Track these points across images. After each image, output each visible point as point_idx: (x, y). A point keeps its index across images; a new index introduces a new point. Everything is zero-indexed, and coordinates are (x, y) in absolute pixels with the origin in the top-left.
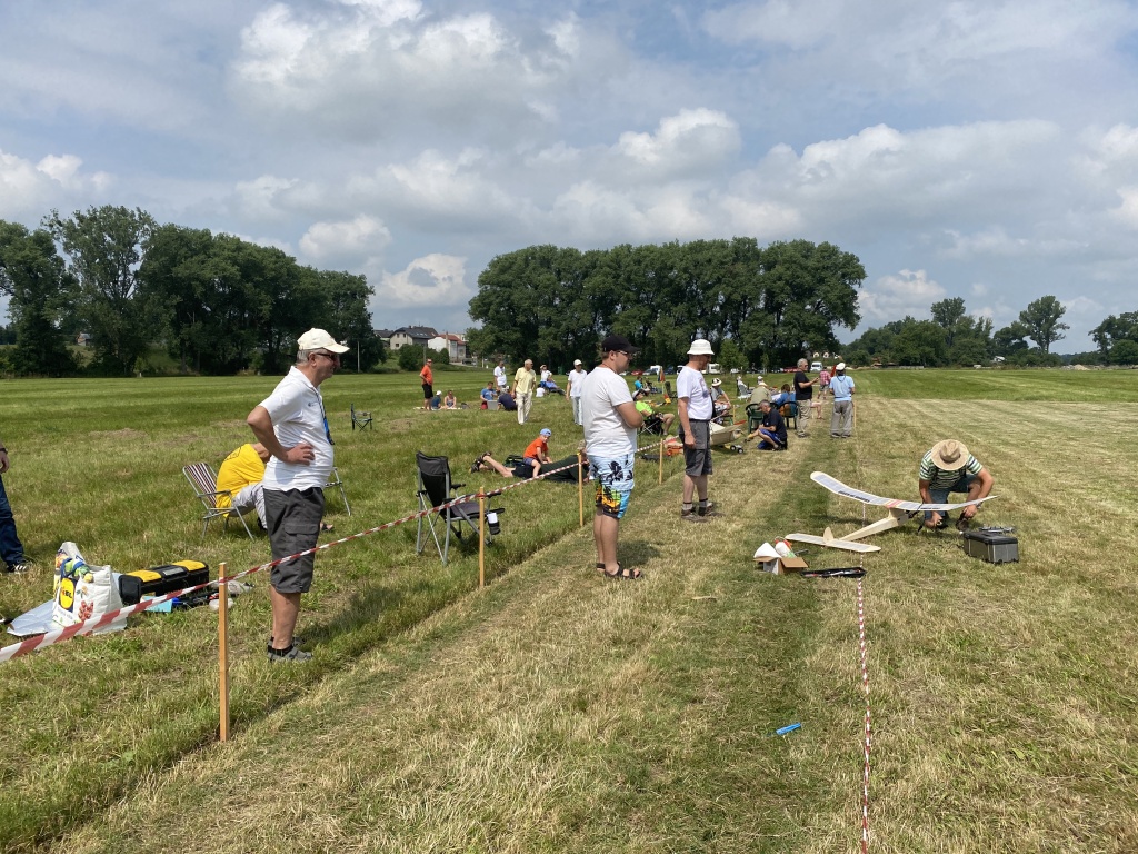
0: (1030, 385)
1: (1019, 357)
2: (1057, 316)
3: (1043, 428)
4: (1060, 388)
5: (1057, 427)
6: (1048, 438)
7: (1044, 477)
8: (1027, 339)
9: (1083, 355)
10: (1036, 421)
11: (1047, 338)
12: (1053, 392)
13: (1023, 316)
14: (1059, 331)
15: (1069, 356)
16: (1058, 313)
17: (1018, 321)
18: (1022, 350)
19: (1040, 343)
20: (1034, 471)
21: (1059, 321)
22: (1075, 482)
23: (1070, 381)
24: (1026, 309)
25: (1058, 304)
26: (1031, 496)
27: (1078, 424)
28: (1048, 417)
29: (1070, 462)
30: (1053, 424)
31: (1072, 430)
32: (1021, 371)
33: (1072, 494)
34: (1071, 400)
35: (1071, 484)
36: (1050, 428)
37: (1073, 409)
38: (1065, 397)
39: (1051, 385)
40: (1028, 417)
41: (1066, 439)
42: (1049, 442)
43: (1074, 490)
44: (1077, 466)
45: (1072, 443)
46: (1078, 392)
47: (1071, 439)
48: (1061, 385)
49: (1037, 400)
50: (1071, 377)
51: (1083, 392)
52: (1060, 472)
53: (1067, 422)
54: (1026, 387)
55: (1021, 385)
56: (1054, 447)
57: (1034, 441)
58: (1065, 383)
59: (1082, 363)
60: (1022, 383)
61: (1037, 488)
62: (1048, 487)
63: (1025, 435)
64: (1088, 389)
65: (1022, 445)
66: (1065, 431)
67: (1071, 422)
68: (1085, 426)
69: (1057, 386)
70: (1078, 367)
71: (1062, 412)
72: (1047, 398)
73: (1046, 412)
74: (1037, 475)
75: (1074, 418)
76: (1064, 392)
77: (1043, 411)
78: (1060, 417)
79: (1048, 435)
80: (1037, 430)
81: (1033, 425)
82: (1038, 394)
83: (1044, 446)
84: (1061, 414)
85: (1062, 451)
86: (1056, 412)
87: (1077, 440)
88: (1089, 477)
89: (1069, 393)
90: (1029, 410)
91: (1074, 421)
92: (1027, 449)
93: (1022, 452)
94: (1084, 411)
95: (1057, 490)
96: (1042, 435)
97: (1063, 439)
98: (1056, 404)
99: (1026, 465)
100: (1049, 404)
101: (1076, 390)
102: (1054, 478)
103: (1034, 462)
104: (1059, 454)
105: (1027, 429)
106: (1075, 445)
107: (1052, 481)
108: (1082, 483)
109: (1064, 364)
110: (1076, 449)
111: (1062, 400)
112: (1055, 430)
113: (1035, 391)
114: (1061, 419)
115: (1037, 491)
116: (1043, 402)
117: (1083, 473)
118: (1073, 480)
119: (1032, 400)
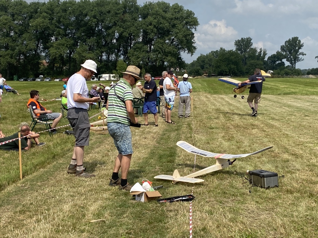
0: (286, 86)
1: (281, 70)
2: (300, 48)
3: (292, 110)
4: (301, 88)
5: (299, 109)
6: (295, 115)
7: (292, 137)
8: (284, 60)
9: (313, 70)
10: (289, 106)
11: (295, 60)
12: (298, 90)
13: (282, 48)
14: (300, 56)
15: (306, 70)
16: (300, 46)
17: (280, 51)
18: (282, 67)
19: (291, 63)
20: (287, 134)
21: (300, 51)
22: (308, 140)
23: (306, 84)
24: (284, 44)
25: (300, 41)
26: (285, 148)
27: (310, 107)
28: (295, 104)
29: (306, 128)
30: (297, 108)
31: (307, 111)
32: (281, 79)
33: (306, 147)
34: (307, 94)
35: (306, 141)
36: (296, 110)
37: (307, 99)
38: (304, 93)
39: (296, 86)
40: (285, 104)
41: (304, 116)
42: (295, 118)
43: (308, 144)
44: (309, 131)
45: (307, 118)
46: (310, 90)
47: (306, 116)
48: (302, 86)
49: (289, 94)
50: (307, 82)
51: (313, 90)
52: (300, 134)
53: (305, 106)
54: (284, 87)
55: (281, 86)
56: (298, 120)
57: (287, 117)
58: (304, 85)
59: (312, 74)
60: (282, 85)
61: (289, 144)
62: (294, 143)
63: (283, 114)
64: (315, 88)
65: (281, 119)
66: (303, 111)
67: (307, 106)
68: (314, 109)
69: (300, 87)
70: (311, 76)
71: (302, 101)
72: (295, 93)
73: (294, 101)
74: (289, 136)
75: (308, 104)
76: (303, 90)
77: (292, 101)
78: (301, 104)
79: (295, 114)
80: (289, 111)
81: (287, 108)
82: (290, 91)
83: (292, 120)
84: (301, 102)
85: (301, 122)
86: (299, 101)
87: (309, 117)
88: (316, 137)
89: (306, 90)
90: (285, 100)
91: (308, 106)
92: (284, 122)
93: (281, 123)
94: (313, 100)
95: (299, 145)
96: (292, 114)
97: (302, 116)
98: (299, 97)
99: (283, 131)
100: (295, 97)
101: (309, 88)
102: (297, 138)
103: (288, 129)
104: (300, 124)
105: (284, 111)
106: (309, 119)
107: (296, 139)
108: (311, 140)
109: (303, 74)
110: (309, 121)
111: (302, 94)
112: (298, 111)
113: (288, 89)
114: (301, 105)
115: (289, 146)
116: (293, 95)
117: (312, 134)
118: (307, 138)
119: (287, 95)
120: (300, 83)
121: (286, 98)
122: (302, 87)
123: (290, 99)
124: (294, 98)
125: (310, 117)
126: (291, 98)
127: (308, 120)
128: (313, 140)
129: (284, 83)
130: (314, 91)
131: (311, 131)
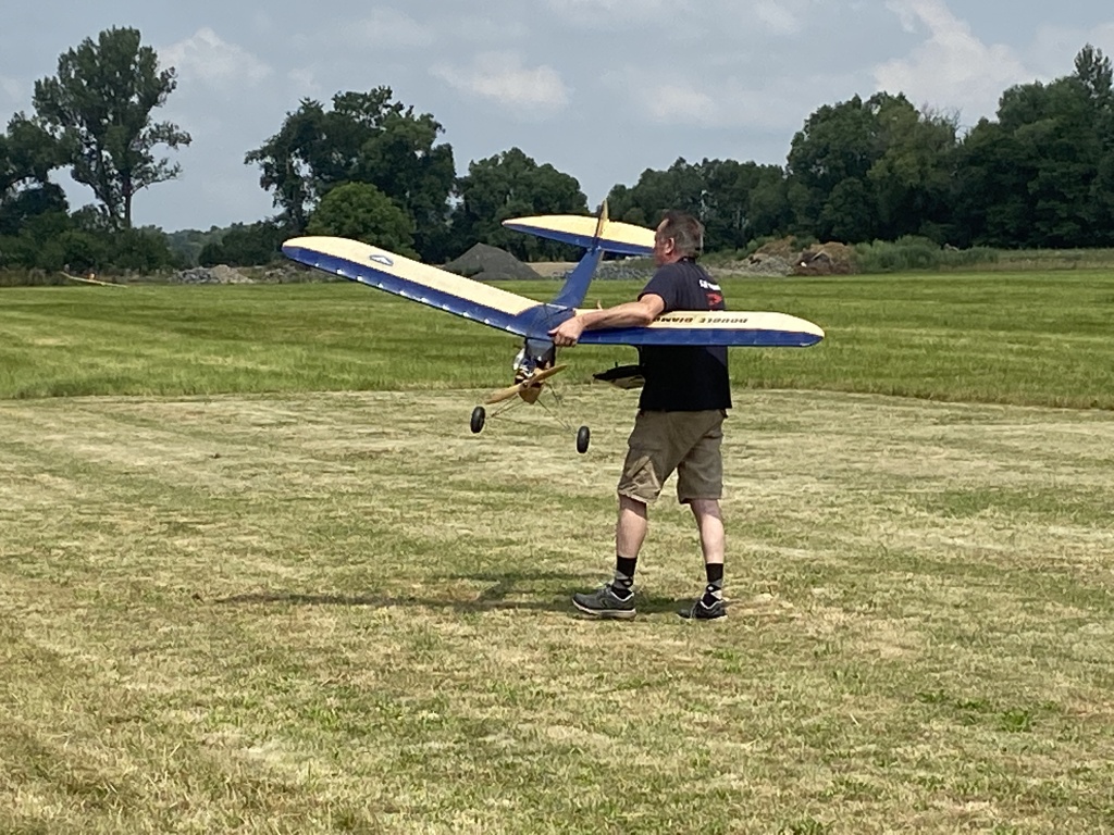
0: (69, 340)
1: (41, 238)
3: (99, 494)
4: (165, 350)
5: (140, 489)
6: (110, 529)
7: (82, 672)
10: (79, 470)
12: (138, 364)
15: (194, 235)
18: (46, 216)
20: (52, 657)
22: (179, 685)
23: (193, 326)
25: (150, 57)
26: (35, 750)
27: (203, 475)
28: (116, 454)
29: (167, 610)
30: (128, 478)
31: (185, 494)
32: (45, 293)
33: (164, 730)
34: (192, 391)
35: (166, 691)
36: (120, 491)
37: (193, 420)
38: (175, 379)
39: (133, 339)
40: (56, 455)
41: (165, 528)
42: (112, 545)
43: (173, 713)
44: (190, 624)
45: (179, 542)
46: (214, 360)
47: (178, 529)
48: (165, 336)
49: (87, 393)
50: (195, 310)
51: (229, 360)
52: (134, 652)
53: (173, 467)
54: (58, 347)
55: (40, 342)
56: (125, 562)
57: (63, 544)
58: (178, 330)
59: (233, 261)
60: (45, 334)
61: (58, 717)
62: (90, 711)
63: (37, 524)
64: (243, 351)
65: (22, 559)
66: (164, 500)
67: (184, 469)
68: (226, 481)
69: (152, 343)
70: (223, 272)
71: (161, 434)
72: (120, 384)
73: (110, 435)
74: (61, 669)
75: (195, 452)
76: (171, 363)
77: (102, 435)
78: (151, 453)
79: (111, 519)
80: (77, 503)
81: (66, 485)
82: (94, 372)
83: (92, 559)
84: (156, 440)
85: (145, 573)
86: (145, 433)
87: (198, 533)
88: (222, 661)
89: (186, 365)
90: (59, 431)
91: (194, 462)
92: (39, 575)
93: (21, 586)
94: (228, 429)
95: (118, 720)
96: (93, 519)
97: (156, 529)
98: (144, 407)
99: (29, 634)
100: (122, 407)
101: (208, 353)
102: (114, 675)
103: (57, 621)
104: (135, 585)
105: (46, 501)
106: (191, 549)
107: (106, 686)
108: (198, 683)
109: (180, 263)
110: (190, 563)
111: (164, 390)
112: (136, 498)
113: (84, 360)
114: (156, 460)
115: (55, 730)
116: (107, 399)
117: (206, 647)
118: (173, 675)
119: (70, 394)
120: (157, 317)
121: (62, 416)
122: (164, 344)
123: (92, 425)
124: (112, 416)
125: (198, 539)
126: (96, 417)
127: (187, 555)
128: (205, 685)
129: (63, 322)
130: (237, 370)
131: (197, 626)
